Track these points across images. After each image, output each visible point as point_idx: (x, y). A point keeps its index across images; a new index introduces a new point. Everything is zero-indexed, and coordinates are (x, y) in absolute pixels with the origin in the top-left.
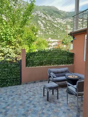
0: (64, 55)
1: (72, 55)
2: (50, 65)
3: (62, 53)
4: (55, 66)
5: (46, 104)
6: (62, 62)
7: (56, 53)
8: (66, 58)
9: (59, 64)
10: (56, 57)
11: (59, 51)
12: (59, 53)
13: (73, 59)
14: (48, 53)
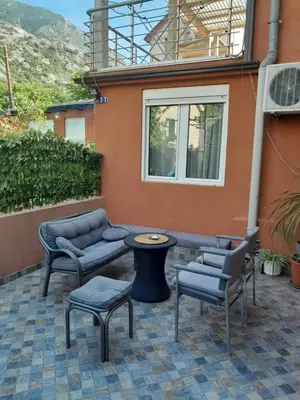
0: (73, 161)
1: (96, 162)
2: (27, 206)
3: (68, 153)
4: (45, 207)
5: (112, 379)
6: (70, 188)
7: (47, 152)
8: (81, 174)
9: (58, 201)
10: (46, 172)
11: (55, 144)
12: (55, 152)
13: (100, 178)
14: (15, 150)
